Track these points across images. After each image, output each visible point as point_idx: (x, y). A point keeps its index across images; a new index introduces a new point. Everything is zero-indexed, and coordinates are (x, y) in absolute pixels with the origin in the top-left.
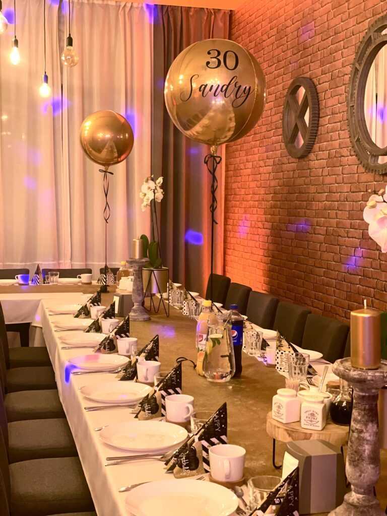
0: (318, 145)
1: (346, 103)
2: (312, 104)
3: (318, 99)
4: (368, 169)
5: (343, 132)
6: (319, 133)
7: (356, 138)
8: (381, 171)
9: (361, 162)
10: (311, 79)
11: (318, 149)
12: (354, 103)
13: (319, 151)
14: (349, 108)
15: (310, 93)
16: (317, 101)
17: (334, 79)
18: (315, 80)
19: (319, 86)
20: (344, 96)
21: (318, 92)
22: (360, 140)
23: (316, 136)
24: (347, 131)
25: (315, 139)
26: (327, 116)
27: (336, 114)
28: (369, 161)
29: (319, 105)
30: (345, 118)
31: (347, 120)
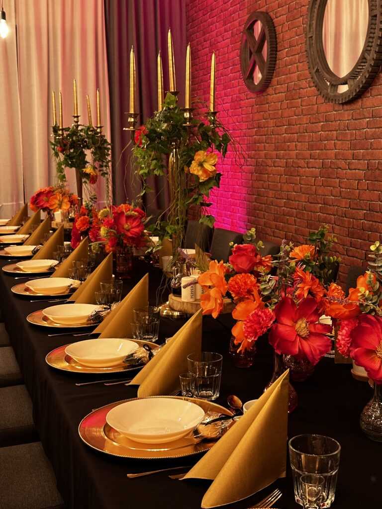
0: (276, 79)
1: (304, 35)
2: (270, 38)
3: (275, 33)
4: (327, 99)
5: (301, 64)
6: (277, 67)
7: (315, 69)
8: (341, 99)
9: (321, 93)
10: (267, 13)
11: (276, 83)
12: (313, 33)
13: (278, 85)
14: (308, 39)
15: (267, 27)
16: (274, 35)
17: (291, 11)
18: (271, 14)
19: (276, 19)
20: (301, 28)
21: (276, 25)
22: (320, 71)
23: (274, 70)
24: (306, 62)
25: (273, 73)
26: (285, 49)
27: (294, 46)
28: (329, 90)
29: (276, 38)
30: (304, 49)
31: (306, 51)
